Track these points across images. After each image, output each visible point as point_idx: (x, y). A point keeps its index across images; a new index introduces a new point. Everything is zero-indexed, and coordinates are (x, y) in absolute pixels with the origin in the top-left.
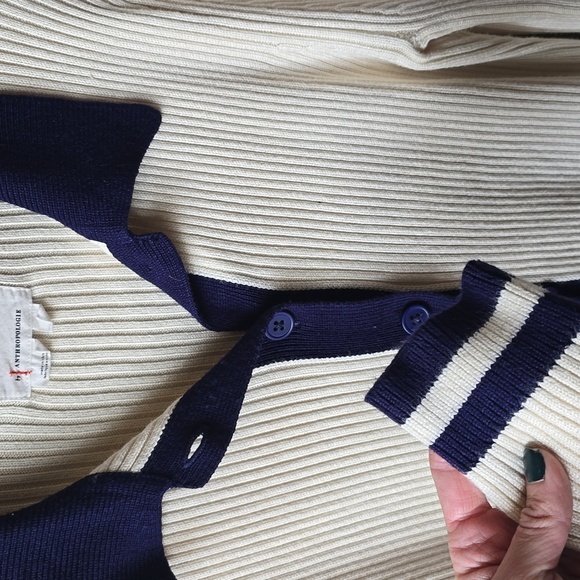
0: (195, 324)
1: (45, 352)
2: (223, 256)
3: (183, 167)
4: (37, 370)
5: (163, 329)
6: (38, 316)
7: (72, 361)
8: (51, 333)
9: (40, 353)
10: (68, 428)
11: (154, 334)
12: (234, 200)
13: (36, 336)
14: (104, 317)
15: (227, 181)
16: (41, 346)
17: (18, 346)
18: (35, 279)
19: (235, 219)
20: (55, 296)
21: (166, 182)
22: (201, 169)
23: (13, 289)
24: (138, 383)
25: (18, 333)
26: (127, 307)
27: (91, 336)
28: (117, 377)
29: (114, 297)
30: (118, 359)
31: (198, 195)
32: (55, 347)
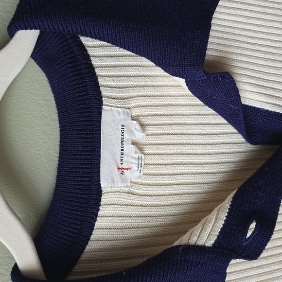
0: (240, 138)
1: (140, 155)
2: (263, 91)
3: (236, 25)
4: (135, 167)
5: (216, 141)
6: (136, 129)
7: (157, 162)
8: (144, 142)
9: (136, 156)
10: (154, 209)
11: (210, 144)
12: (270, 50)
13: (133, 143)
14: (177, 131)
15: (265, 37)
16: (138, 151)
17: (122, 150)
18: (133, 103)
19: (271, 64)
20: (146, 116)
21: (225, 36)
22: (248, 27)
23: (119, 109)
24: (199, 179)
25: (122, 141)
26: (193, 124)
27: (169, 144)
28: (186, 174)
29: (185, 118)
30: (187, 161)
31: (246, 46)
32: (146, 152)
